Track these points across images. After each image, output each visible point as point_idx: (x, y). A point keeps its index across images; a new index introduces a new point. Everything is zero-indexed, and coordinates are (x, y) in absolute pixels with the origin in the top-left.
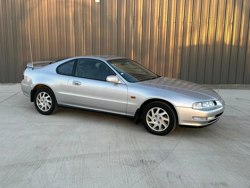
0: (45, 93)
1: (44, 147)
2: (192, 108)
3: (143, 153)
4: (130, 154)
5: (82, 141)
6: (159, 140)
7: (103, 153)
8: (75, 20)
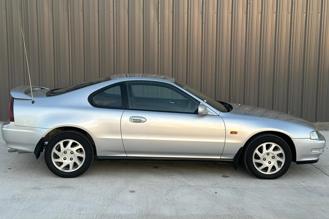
0: (71, 141)
2: (310, 138)
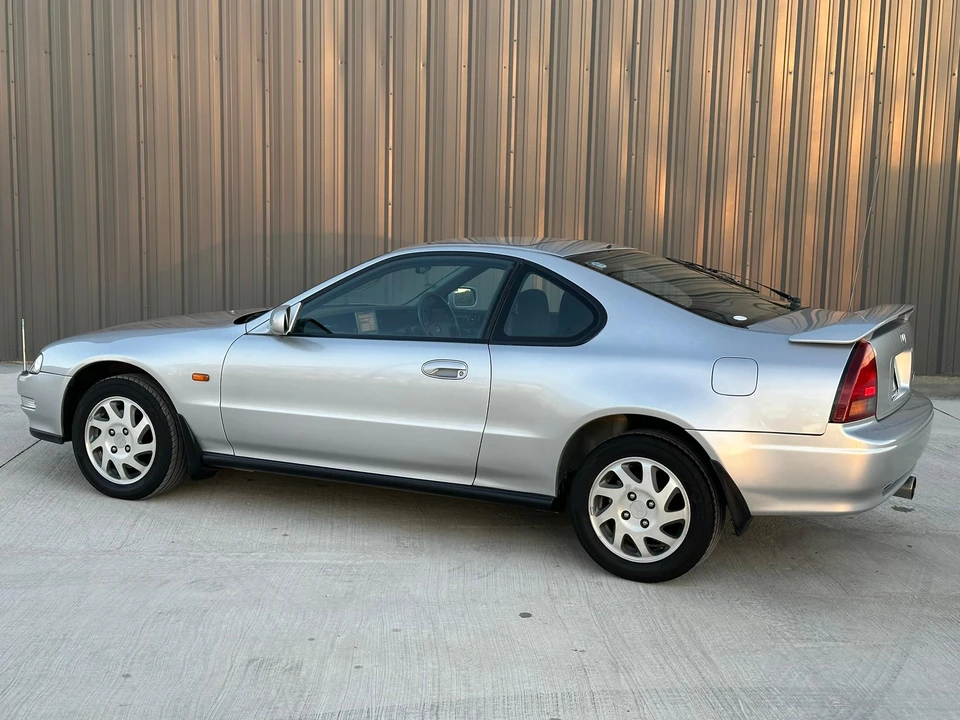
1: (285, 662)
3: (747, 700)
4: (689, 704)
5: (448, 639)
6: (810, 645)
7: (559, 695)
8: (346, 63)
